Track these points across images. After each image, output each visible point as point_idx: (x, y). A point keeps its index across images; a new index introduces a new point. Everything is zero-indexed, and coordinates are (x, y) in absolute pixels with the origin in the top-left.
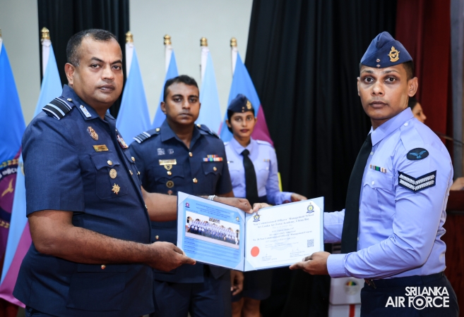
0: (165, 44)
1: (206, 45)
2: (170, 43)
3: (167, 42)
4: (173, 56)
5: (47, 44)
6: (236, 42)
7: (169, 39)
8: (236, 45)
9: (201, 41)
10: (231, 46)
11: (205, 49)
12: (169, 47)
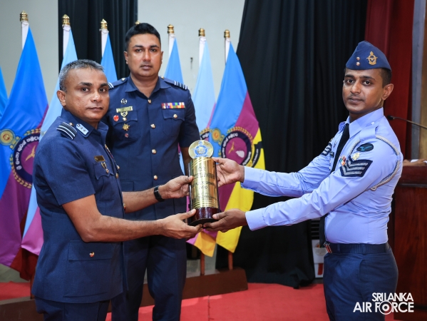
0: (168, 32)
1: (204, 35)
2: (173, 32)
3: (171, 30)
4: (175, 43)
5: (67, 29)
6: (229, 33)
7: (172, 28)
8: (229, 37)
9: (199, 31)
10: (225, 37)
11: (203, 39)
12: (172, 35)
